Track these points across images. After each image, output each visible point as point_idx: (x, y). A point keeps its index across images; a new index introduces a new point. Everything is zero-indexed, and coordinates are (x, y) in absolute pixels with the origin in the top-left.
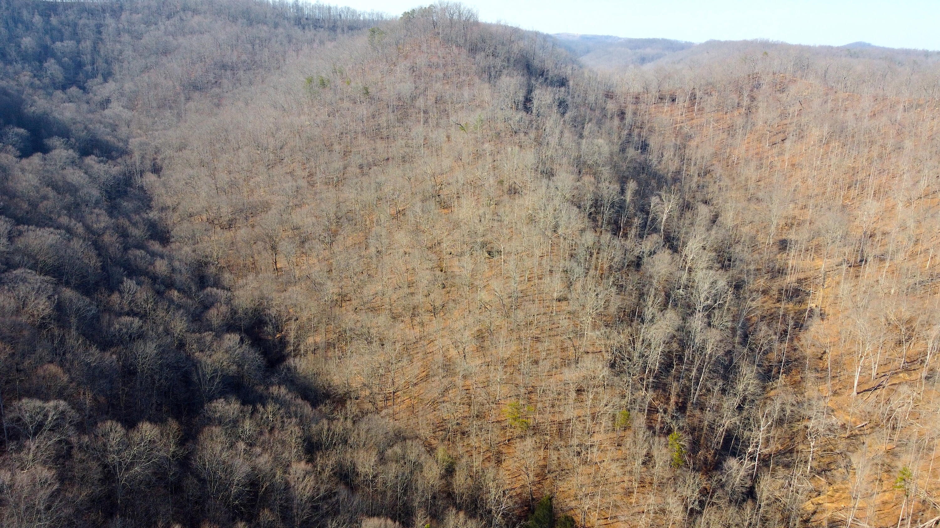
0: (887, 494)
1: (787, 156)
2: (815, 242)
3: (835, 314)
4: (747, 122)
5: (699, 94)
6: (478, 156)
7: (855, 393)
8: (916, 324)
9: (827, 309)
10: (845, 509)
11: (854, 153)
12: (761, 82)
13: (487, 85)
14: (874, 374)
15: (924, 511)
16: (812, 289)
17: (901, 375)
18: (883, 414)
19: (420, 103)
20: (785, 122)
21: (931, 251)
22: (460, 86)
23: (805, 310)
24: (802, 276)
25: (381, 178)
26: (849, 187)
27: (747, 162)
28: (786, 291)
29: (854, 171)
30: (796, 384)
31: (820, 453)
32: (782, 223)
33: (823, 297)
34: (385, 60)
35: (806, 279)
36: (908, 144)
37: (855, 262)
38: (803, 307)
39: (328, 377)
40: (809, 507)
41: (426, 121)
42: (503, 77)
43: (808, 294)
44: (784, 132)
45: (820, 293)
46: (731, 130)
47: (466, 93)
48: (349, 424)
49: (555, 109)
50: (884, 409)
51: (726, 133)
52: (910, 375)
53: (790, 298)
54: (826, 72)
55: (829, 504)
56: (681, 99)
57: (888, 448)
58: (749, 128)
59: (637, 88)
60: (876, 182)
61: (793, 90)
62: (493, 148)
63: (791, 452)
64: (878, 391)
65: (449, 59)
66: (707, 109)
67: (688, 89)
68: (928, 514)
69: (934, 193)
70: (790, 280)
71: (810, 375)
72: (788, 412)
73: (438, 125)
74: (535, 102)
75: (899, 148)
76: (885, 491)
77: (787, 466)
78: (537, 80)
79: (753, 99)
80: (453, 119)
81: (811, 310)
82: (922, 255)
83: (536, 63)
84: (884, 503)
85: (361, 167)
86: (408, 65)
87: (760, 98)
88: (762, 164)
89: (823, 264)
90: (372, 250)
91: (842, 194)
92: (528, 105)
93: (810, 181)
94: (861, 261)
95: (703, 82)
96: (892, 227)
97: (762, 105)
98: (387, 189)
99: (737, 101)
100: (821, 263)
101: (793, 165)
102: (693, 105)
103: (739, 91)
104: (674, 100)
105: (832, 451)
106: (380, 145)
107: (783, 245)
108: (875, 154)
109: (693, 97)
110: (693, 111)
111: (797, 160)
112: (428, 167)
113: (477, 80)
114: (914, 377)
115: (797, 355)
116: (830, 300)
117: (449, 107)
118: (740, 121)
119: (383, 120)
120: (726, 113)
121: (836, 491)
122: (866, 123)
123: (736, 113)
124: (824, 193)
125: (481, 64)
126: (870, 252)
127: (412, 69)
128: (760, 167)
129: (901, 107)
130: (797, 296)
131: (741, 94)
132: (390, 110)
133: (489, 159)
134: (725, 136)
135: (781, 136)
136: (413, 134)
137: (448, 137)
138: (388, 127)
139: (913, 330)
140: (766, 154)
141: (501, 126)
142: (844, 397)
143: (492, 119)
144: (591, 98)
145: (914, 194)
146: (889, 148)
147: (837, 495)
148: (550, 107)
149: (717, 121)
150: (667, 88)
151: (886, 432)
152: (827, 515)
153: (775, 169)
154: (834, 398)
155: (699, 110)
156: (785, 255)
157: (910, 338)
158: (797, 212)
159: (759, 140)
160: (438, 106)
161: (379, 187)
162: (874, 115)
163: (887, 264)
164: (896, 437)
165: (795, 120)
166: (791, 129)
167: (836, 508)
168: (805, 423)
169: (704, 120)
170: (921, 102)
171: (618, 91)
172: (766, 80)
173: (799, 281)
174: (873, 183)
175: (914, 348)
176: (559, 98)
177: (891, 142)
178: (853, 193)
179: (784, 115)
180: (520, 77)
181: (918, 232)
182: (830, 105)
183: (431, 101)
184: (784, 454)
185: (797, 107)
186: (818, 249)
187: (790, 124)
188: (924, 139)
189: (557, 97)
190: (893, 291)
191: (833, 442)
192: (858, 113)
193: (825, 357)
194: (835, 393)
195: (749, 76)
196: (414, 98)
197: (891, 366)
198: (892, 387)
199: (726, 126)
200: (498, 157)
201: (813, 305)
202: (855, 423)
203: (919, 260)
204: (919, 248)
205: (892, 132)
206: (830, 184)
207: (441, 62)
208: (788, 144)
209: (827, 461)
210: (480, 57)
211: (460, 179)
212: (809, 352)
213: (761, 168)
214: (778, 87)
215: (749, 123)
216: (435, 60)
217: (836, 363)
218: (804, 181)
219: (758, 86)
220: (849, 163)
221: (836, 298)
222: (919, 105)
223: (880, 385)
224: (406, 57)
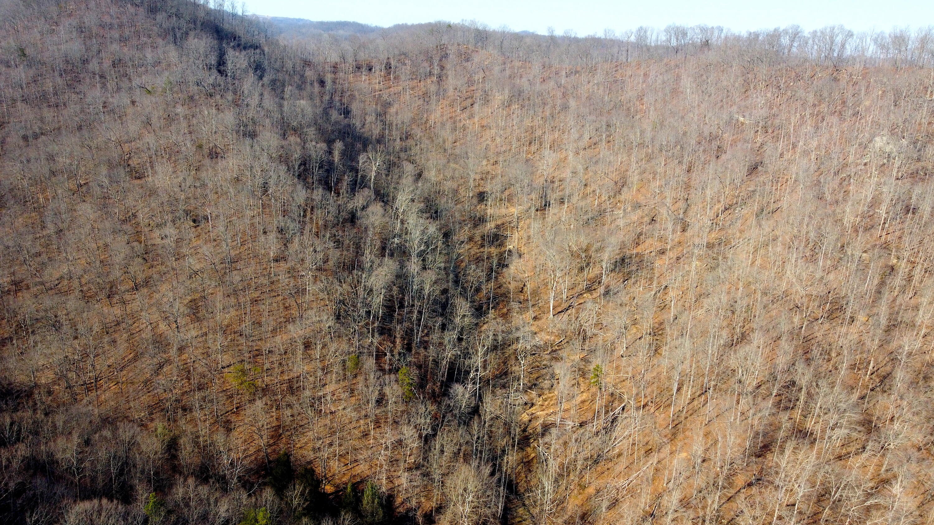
0: (584, 394)
1: (476, 119)
2: (507, 193)
3: (529, 253)
4: (439, 89)
5: (393, 63)
6: (170, 119)
7: (552, 316)
8: (592, 253)
9: (522, 249)
10: (554, 413)
11: (531, 112)
12: (448, 52)
13: (172, 47)
14: (564, 297)
15: (613, 401)
16: (509, 233)
17: (585, 295)
18: (574, 329)
19: (93, 66)
20: (472, 88)
21: (598, 191)
22: (141, 48)
23: (505, 251)
24: (499, 222)
25: (54, 148)
26: (530, 143)
27: (443, 124)
28: (488, 236)
29: (532, 130)
30: (505, 316)
31: (529, 370)
32: (478, 177)
33: (518, 239)
34: (43, 19)
35: (503, 224)
36: (572, 103)
37: (541, 207)
38: (503, 249)
39: (7, 374)
40: (525, 417)
41: (104, 86)
42: (191, 38)
43: (506, 237)
44: (472, 97)
45: (516, 235)
46: (426, 96)
47: (149, 55)
48: (40, 415)
49: (251, 72)
50: (575, 325)
51: (422, 100)
52: (591, 295)
53: (491, 243)
54: (502, 42)
55: (541, 413)
56: (378, 68)
57: (581, 357)
58: (442, 93)
59: (334, 58)
60: (551, 137)
61: (476, 58)
62: (187, 112)
63: (506, 374)
64: (569, 311)
65: (124, 19)
66: (403, 77)
67: (383, 57)
68: (616, 403)
69: (595, 144)
70: (490, 226)
71: (515, 306)
72: (500, 338)
73: (119, 89)
74: (230, 66)
75: (565, 107)
76: (582, 392)
77: (504, 386)
78: (228, 44)
79: (442, 68)
80: (136, 82)
81: (510, 251)
82: (591, 195)
83: (226, 26)
84: (583, 402)
85: (25, 138)
86: (74, 24)
87: (448, 66)
88: (456, 127)
89: (515, 210)
90: (51, 229)
91: (525, 149)
92: (222, 68)
93: (498, 140)
94: (545, 205)
95: (397, 52)
96: (567, 174)
97: (451, 73)
98: (63, 161)
99: (428, 69)
100: (513, 210)
101: (483, 127)
102: (389, 74)
103: (430, 60)
104: (370, 70)
105: (538, 367)
106: (48, 114)
107: (482, 197)
108: (548, 113)
109: (388, 67)
110: (390, 80)
111: (484, 123)
112: (112, 133)
113: (160, 41)
114: (595, 295)
115: (502, 290)
116: (524, 241)
117: (130, 71)
118: (433, 88)
119: (49, 86)
120: (420, 81)
121: (545, 400)
122: (538, 87)
123: (429, 81)
124: (510, 150)
125: (164, 26)
126: (553, 197)
127: (81, 29)
128: (454, 129)
129: (564, 73)
130: (497, 240)
131: (431, 64)
132: (56, 74)
133: (184, 124)
134: (421, 102)
135: (470, 101)
136: (89, 99)
137: (133, 102)
138: (56, 94)
139: (590, 257)
140: (458, 118)
141: (194, 89)
142: (543, 320)
143: (183, 83)
144: (289, 65)
145: (581, 144)
146: (558, 108)
147: (546, 403)
148: (246, 71)
149: (413, 89)
150: (363, 56)
151: (577, 344)
152: (541, 421)
153: (467, 130)
154: (536, 323)
155: (395, 78)
156: (483, 207)
157: (588, 264)
158: (489, 168)
159: (451, 105)
160: (116, 69)
161: (51, 158)
162: (544, 80)
163: (566, 206)
164: (586, 347)
165: (481, 85)
166: (478, 95)
167: (547, 414)
168: (514, 347)
169: (400, 88)
170: (578, 69)
171: (315, 60)
172: (452, 50)
173: (498, 227)
174: (548, 138)
175: (593, 272)
176: (254, 61)
177: (559, 102)
178: (533, 148)
179: (470, 82)
180: (210, 40)
181: (586, 177)
182: (508, 72)
183: (107, 64)
184: (501, 376)
185: (481, 75)
186: (510, 199)
187: (477, 90)
188: (584, 99)
189: (252, 60)
190: (572, 226)
191: (539, 359)
192: (531, 79)
193: (525, 289)
194: (535, 318)
195: (437, 47)
196: (85, 62)
197: (578, 289)
198: (579, 306)
199: (421, 93)
200: (194, 121)
201: (511, 247)
202: (554, 341)
203: (589, 200)
204: (589, 190)
205: (559, 94)
206: (514, 141)
207: (115, 22)
208: (476, 106)
209: (535, 376)
210: (160, 17)
211: (151, 146)
212: (512, 286)
213: (456, 130)
214: (463, 56)
215: (442, 90)
216: (107, 19)
217: (535, 293)
218: (493, 139)
219: (446, 56)
220: (527, 123)
221: (529, 237)
222: (577, 72)
223: (570, 306)
224: (70, 15)
